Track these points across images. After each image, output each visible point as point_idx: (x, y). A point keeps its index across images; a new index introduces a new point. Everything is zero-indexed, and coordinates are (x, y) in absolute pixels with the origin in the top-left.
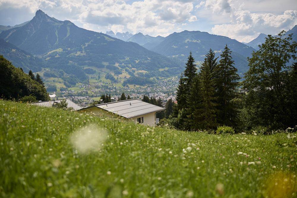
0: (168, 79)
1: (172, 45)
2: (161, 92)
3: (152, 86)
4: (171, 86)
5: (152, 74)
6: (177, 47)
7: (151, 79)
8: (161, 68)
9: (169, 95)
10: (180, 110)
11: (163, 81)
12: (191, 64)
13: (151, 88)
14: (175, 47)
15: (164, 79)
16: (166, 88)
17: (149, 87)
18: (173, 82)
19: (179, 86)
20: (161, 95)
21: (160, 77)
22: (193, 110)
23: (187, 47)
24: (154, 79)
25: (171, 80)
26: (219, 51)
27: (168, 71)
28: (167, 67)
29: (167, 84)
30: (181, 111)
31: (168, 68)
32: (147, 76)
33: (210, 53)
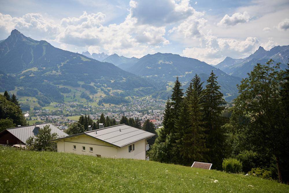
0: (143, 98)
1: (146, 66)
2: (136, 111)
3: (126, 105)
4: (145, 106)
5: (127, 93)
6: (151, 68)
7: (126, 98)
8: (135, 88)
9: (143, 114)
10: (167, 135)
11: (138, 100)
12: (178, 88)
13: (126, 107)
14: (148, 68)
15: (139, 98)
16: (141, 107)
17: (124, 106)
18: (147, 101)
19: (166, 110)
20: (136, 114)
21: (134, 97)
22: (182, 135)
23: (160, 68)
24: (129, 98)
25: (146, 99)
26: (190, 73)
27: (142, 91)
28: (142, 86)
29: (142, 103)
30: (169, 136)
31: (143, 88)
32: (122, 95)
33: (195, 78)
